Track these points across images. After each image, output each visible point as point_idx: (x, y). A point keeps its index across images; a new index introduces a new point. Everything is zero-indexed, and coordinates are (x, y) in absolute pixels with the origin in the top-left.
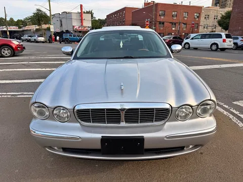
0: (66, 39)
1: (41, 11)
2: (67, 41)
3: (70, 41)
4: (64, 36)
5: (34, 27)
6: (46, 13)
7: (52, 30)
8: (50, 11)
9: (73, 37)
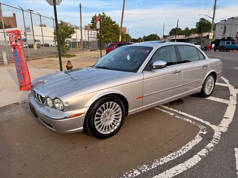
0: (222, 46)
1: (205, 20)
2: (223, 49)
3: (226, 49)
4: (221, 44)
5: (196, 35)
6: (209, 21)
7: (211, 38)
8: (213, 19)
9: (231, 44)
